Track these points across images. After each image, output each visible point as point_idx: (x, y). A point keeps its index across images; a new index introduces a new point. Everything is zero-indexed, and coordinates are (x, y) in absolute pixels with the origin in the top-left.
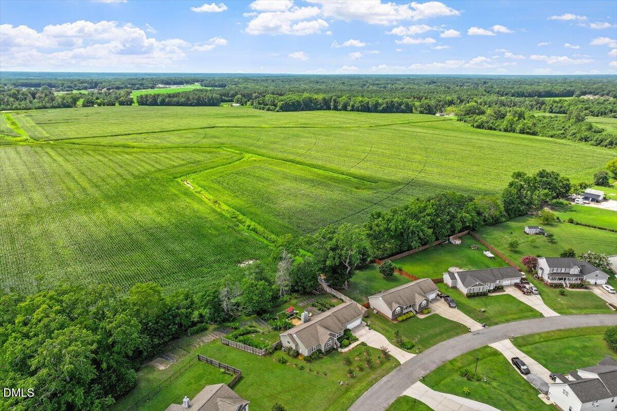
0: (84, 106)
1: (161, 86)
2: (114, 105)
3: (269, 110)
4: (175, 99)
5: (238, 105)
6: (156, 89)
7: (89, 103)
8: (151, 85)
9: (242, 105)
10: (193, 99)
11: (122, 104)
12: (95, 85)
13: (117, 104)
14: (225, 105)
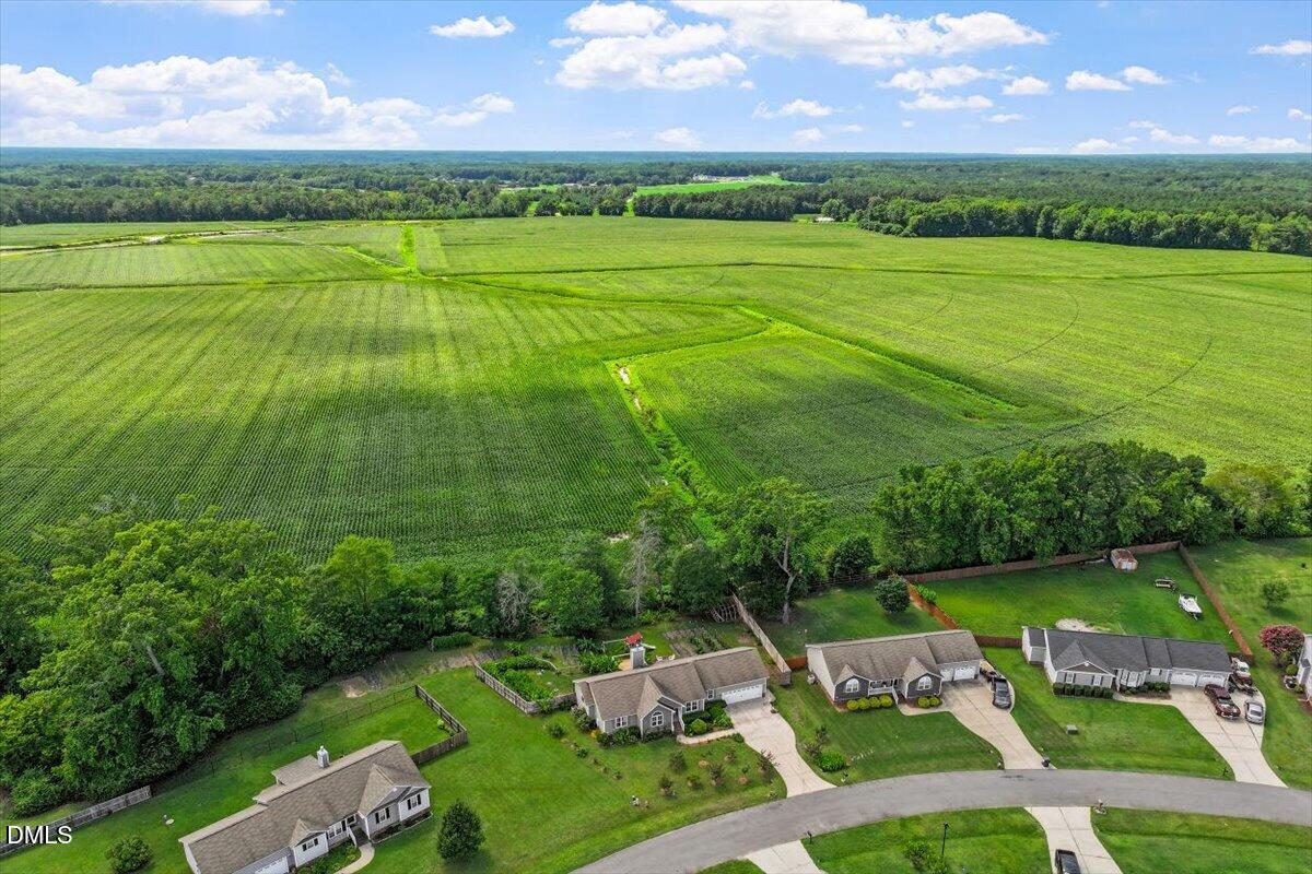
0: (539, 214)
1: (701, 178)
2: (590, 214)
3: (888, 232)
4: (704, 206)
5: (829, 219)
6: (690, 184)
7: (548, 210)
8: (681, 176)
9: (838, 220)
10: (739, 205)
11: (604, 212)
12: (580, 174)
13: (596, 212)
14: (802, 219)
